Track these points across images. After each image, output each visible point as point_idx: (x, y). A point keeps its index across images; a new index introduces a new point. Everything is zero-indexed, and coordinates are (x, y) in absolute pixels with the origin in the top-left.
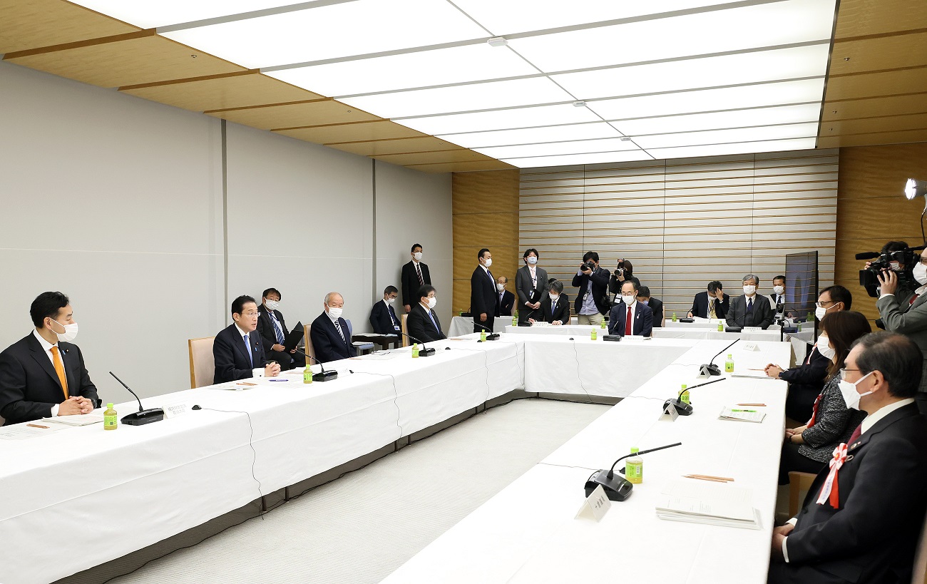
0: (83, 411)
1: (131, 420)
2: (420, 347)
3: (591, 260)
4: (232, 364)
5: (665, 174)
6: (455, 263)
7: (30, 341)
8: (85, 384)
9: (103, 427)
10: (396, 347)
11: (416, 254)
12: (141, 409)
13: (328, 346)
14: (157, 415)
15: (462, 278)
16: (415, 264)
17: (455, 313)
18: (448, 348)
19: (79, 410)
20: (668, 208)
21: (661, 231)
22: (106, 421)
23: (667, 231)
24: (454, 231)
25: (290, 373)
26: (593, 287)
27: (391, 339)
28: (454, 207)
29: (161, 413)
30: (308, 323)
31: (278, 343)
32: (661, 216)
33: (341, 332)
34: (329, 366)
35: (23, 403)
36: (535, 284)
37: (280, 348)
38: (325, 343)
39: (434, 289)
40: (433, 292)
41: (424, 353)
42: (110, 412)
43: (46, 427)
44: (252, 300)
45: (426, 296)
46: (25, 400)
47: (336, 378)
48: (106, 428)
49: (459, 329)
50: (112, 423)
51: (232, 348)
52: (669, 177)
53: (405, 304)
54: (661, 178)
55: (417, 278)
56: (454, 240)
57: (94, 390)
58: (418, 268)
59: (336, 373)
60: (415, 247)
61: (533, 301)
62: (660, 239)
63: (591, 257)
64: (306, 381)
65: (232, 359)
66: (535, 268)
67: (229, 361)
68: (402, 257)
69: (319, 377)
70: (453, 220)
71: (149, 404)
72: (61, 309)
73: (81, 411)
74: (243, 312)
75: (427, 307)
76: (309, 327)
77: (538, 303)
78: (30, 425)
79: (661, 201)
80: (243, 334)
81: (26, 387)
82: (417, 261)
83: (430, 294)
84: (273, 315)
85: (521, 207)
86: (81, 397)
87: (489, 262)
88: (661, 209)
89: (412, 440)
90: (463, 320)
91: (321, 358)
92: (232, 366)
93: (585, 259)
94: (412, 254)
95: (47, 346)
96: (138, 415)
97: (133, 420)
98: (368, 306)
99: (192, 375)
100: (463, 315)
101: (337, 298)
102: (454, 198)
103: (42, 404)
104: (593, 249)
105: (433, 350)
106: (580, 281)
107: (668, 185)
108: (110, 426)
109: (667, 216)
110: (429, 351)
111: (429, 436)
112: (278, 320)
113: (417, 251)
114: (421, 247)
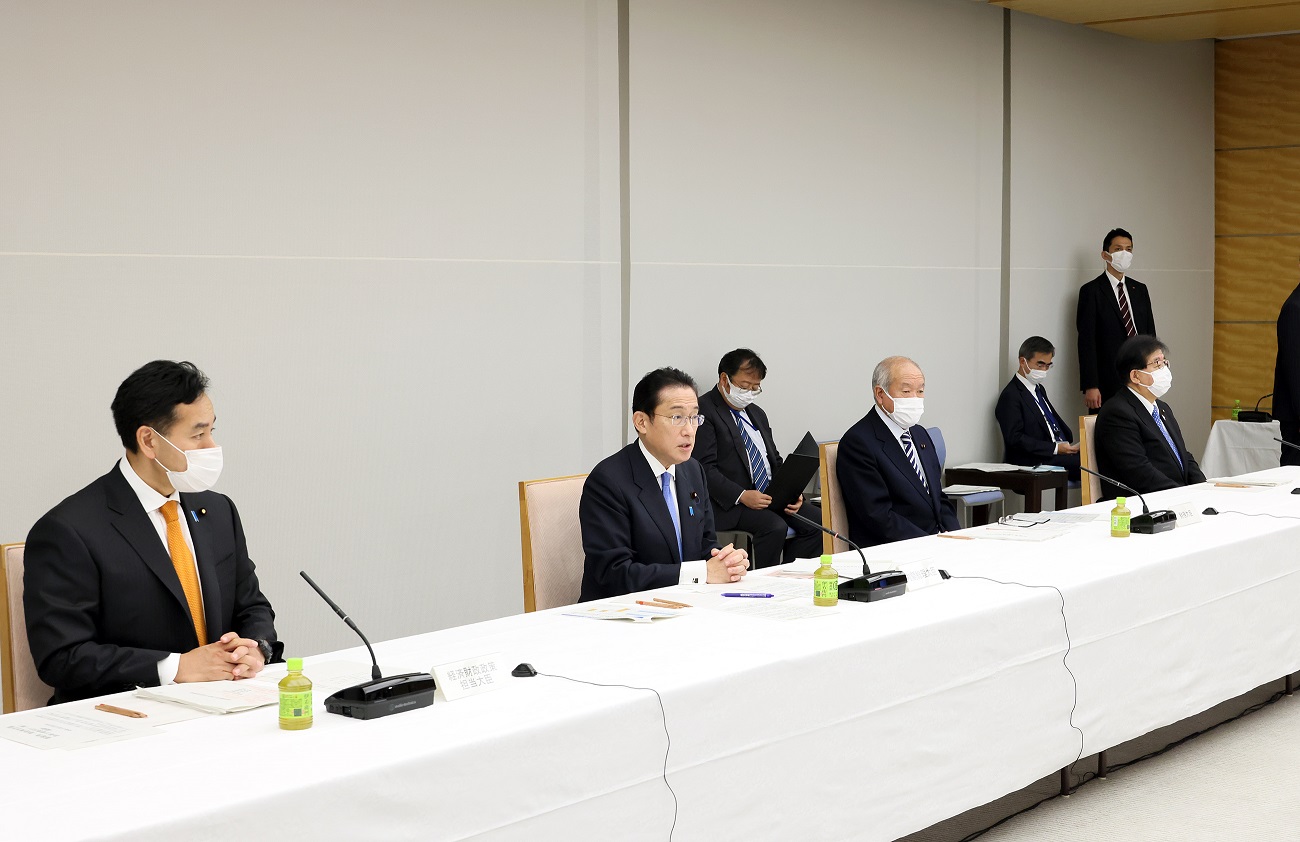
0: (237, 671)
1: (351, 702)
2: (1133, 506)
4: (626, 549)
6: (1219, 280)
7: (112, 486)
8: (244, 601)
9: (277, 721)
10: (1061, 504)
11: (1117, 255)
12: (376, 674)
13: (881, 500)
14: (416, 690)
15: (1239, 317)
16: (1114, 282)
17: (1218, 411)
18: (1210, 511)
19: (228, 668)
22: (283, 704)
24: (1220, 194)
25: (779, 575)
27: (1048, 480)
28: (1219, 130)
29: (428, 685)
30: (829, 437)
31: (754, 487)
33: (918, 462)
34: (882, 557)
35: (91, 649)
37: (759, 499)
38: (873, 492)
39: (1160, 345)
40: (1158, 354)
41: (1144, 524)
42: (294, 683)
43: (138, 715)
44: (683, 380)
45: (1143, 366)
46: (101, 638)
47: (901, 593)
48: (285, 725)
49: (1234, 457)
50: (298, 713)
51: (630, 506)
53: (1085, 386)
55: (1118, 316)
56: (1220, 216)
57: (267, 616)
58: (1121, 292)
59: (902, 579)
60: (1114, 239)
64: (819, 599)
65: (627, 537)
67: (618, 542)
68: (1080, 262)
69: (857, 590)
70: (1217, 165)
71: (398, 660)
72: (182, 409)
73: (234, 670)
74: (659, 410)
75: (1149, 396)
76: (832, 450)
78: (102, 707)
80: (657, 468)
81: (101, 604)
82: (1117, 274)
83: (1152, 358)
84: (744, 415)
86: (233, 635)
89: (1109, 762)
90: (1243, 430)
91: (863, 534)
92: (627, 554)
94: (1105, 256)
95: (151, 501)
96: (367, 690)
97: (353, 705)
98: (988, 391)
99: (528, 574)
100: (1244, 417)
101: (909, 371)
102: (1220, 106)
103: (138, 652)
105: (1170, 517)
108: (295, 720)
110: (1159, 520)
111: (1156, 754)
112: (755, 427)
113: (1119, 248)
114: (1130, 237)
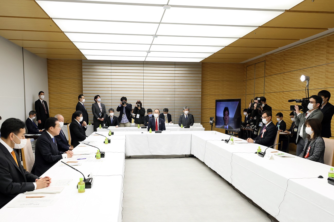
3: (124, 101)
5: (143, 67)
6: (49, 101)
11: (41, 96)
15: (54, 107)
16: (41, 101)
20: (145, 81)
21: (142, 89)
23: (145, 90)
24: (49, 86)
26: (126, 111)
32: (142, 84)
36: (101, 110)
45: (79, 116)
52: (145, 68)
53: (38, 120)
54: (142, 68)
56: (49, 90)
58: (43, 103)
60: (40, 93)
61: (101, 118)
62: (142, 92)
63: (124, 99)
66: (100, 104)
70: (48, 80)
74: (56, 126)
77: (103, 118)
79: (142, 78)
82: (42, 99)
85: (83, 76)
87: (84, 100)
88: (142, 81)
93: (122, 100)
94: (39, 96)
102: (48, 70)
104: (124, 96)
106: (120, 109)
107: (145, 71)
109: (145, 84)
113: (42, 95)
114: (44, 93)
